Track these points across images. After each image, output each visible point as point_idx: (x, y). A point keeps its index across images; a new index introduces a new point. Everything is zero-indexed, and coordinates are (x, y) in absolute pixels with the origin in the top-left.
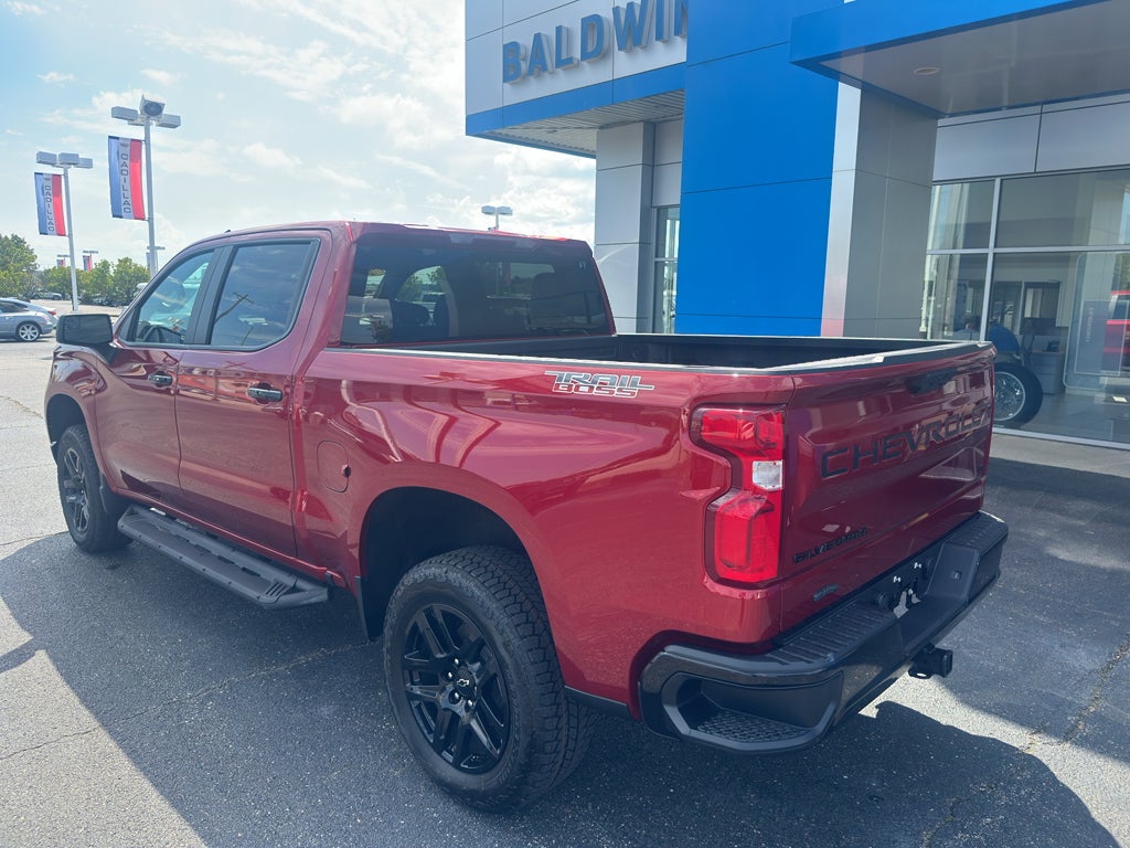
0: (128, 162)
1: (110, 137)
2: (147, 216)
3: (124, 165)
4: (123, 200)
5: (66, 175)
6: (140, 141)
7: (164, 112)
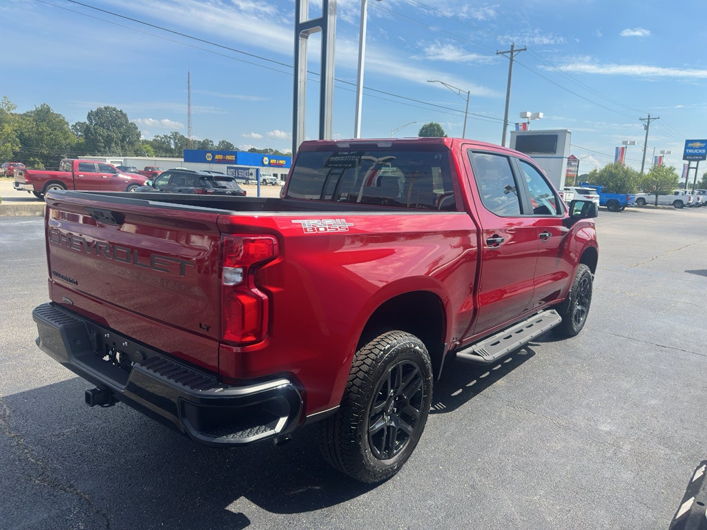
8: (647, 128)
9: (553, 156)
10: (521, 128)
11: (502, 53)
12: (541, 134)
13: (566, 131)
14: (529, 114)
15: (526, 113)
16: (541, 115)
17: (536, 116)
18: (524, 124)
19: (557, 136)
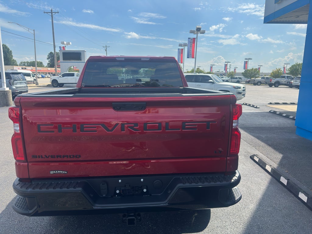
0: (192, 44)
1: (189, 38)
2: (195, 57)
3: (191, 45)
4: (190, 54)
5: (184, 49)
6: (195, 38)
7: (201, 30)
8: (106, 50)
9: (81, 61)
10: (62, 49)
11: (47, 13)
12: (74, 52)
13: (84, 51)
14: (65, 43)
15: (64, 42)
16: (71, 43)
17: (68, 44)
18: (64, 47)
19: (80, 53)
